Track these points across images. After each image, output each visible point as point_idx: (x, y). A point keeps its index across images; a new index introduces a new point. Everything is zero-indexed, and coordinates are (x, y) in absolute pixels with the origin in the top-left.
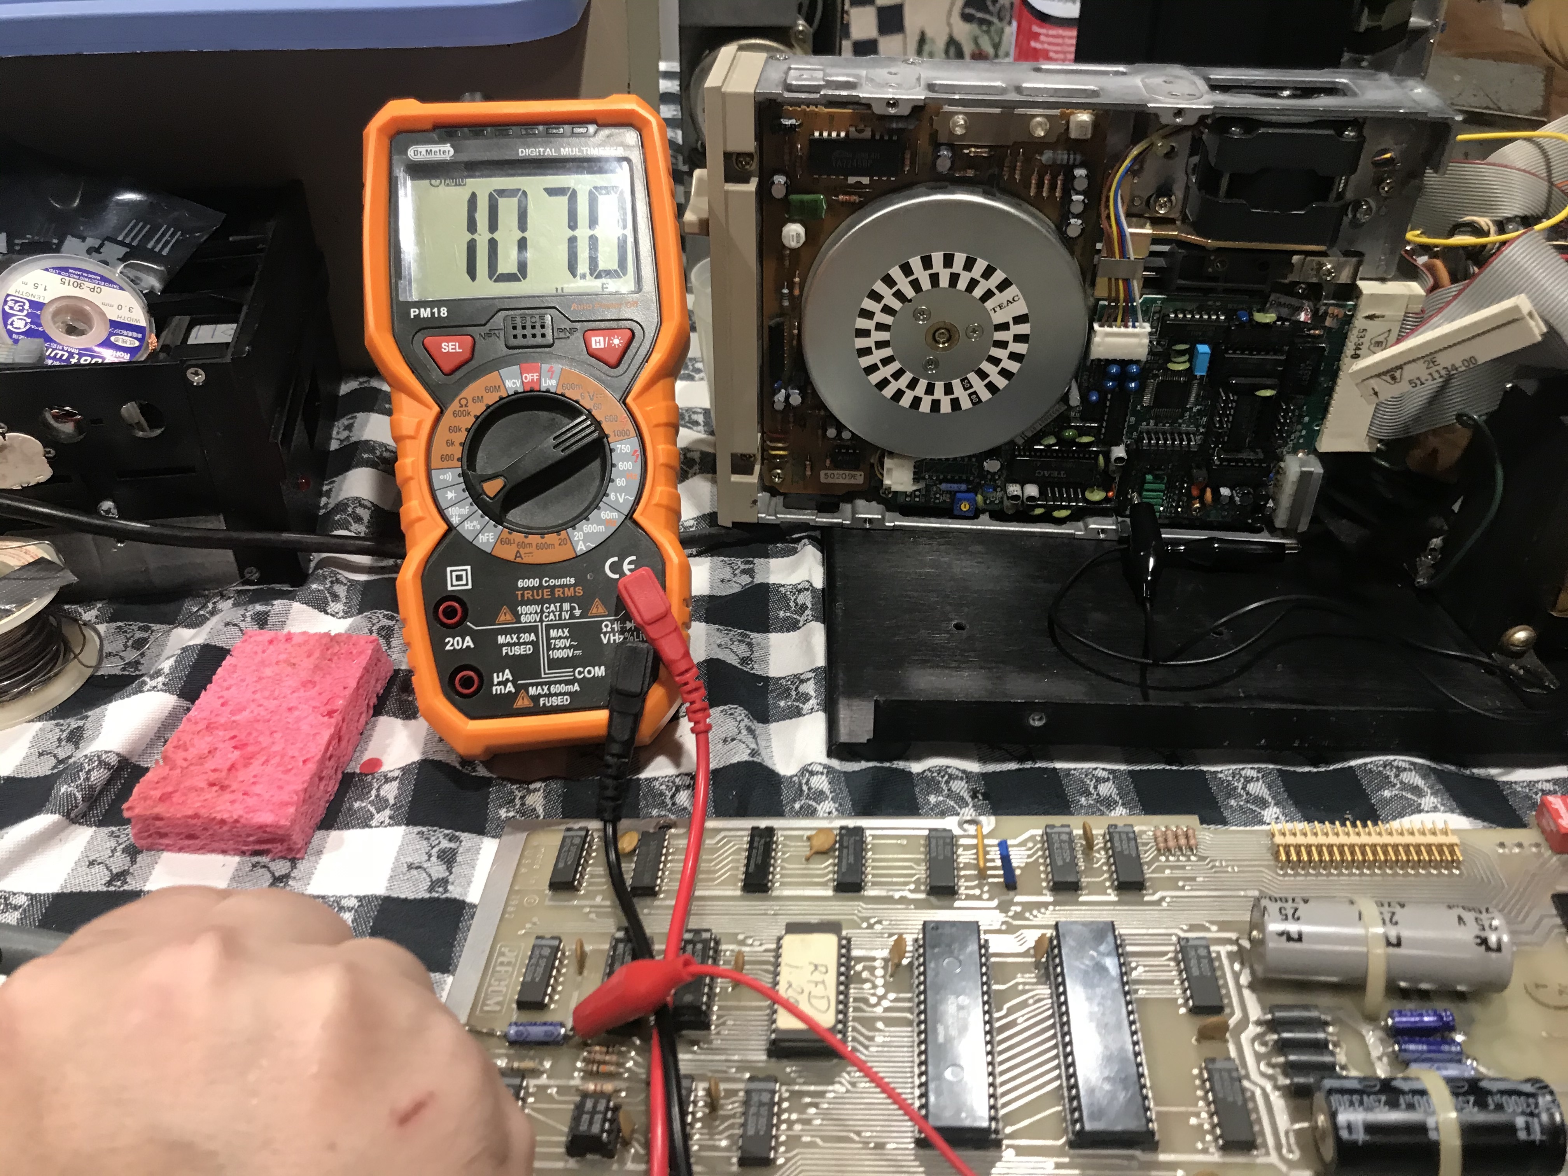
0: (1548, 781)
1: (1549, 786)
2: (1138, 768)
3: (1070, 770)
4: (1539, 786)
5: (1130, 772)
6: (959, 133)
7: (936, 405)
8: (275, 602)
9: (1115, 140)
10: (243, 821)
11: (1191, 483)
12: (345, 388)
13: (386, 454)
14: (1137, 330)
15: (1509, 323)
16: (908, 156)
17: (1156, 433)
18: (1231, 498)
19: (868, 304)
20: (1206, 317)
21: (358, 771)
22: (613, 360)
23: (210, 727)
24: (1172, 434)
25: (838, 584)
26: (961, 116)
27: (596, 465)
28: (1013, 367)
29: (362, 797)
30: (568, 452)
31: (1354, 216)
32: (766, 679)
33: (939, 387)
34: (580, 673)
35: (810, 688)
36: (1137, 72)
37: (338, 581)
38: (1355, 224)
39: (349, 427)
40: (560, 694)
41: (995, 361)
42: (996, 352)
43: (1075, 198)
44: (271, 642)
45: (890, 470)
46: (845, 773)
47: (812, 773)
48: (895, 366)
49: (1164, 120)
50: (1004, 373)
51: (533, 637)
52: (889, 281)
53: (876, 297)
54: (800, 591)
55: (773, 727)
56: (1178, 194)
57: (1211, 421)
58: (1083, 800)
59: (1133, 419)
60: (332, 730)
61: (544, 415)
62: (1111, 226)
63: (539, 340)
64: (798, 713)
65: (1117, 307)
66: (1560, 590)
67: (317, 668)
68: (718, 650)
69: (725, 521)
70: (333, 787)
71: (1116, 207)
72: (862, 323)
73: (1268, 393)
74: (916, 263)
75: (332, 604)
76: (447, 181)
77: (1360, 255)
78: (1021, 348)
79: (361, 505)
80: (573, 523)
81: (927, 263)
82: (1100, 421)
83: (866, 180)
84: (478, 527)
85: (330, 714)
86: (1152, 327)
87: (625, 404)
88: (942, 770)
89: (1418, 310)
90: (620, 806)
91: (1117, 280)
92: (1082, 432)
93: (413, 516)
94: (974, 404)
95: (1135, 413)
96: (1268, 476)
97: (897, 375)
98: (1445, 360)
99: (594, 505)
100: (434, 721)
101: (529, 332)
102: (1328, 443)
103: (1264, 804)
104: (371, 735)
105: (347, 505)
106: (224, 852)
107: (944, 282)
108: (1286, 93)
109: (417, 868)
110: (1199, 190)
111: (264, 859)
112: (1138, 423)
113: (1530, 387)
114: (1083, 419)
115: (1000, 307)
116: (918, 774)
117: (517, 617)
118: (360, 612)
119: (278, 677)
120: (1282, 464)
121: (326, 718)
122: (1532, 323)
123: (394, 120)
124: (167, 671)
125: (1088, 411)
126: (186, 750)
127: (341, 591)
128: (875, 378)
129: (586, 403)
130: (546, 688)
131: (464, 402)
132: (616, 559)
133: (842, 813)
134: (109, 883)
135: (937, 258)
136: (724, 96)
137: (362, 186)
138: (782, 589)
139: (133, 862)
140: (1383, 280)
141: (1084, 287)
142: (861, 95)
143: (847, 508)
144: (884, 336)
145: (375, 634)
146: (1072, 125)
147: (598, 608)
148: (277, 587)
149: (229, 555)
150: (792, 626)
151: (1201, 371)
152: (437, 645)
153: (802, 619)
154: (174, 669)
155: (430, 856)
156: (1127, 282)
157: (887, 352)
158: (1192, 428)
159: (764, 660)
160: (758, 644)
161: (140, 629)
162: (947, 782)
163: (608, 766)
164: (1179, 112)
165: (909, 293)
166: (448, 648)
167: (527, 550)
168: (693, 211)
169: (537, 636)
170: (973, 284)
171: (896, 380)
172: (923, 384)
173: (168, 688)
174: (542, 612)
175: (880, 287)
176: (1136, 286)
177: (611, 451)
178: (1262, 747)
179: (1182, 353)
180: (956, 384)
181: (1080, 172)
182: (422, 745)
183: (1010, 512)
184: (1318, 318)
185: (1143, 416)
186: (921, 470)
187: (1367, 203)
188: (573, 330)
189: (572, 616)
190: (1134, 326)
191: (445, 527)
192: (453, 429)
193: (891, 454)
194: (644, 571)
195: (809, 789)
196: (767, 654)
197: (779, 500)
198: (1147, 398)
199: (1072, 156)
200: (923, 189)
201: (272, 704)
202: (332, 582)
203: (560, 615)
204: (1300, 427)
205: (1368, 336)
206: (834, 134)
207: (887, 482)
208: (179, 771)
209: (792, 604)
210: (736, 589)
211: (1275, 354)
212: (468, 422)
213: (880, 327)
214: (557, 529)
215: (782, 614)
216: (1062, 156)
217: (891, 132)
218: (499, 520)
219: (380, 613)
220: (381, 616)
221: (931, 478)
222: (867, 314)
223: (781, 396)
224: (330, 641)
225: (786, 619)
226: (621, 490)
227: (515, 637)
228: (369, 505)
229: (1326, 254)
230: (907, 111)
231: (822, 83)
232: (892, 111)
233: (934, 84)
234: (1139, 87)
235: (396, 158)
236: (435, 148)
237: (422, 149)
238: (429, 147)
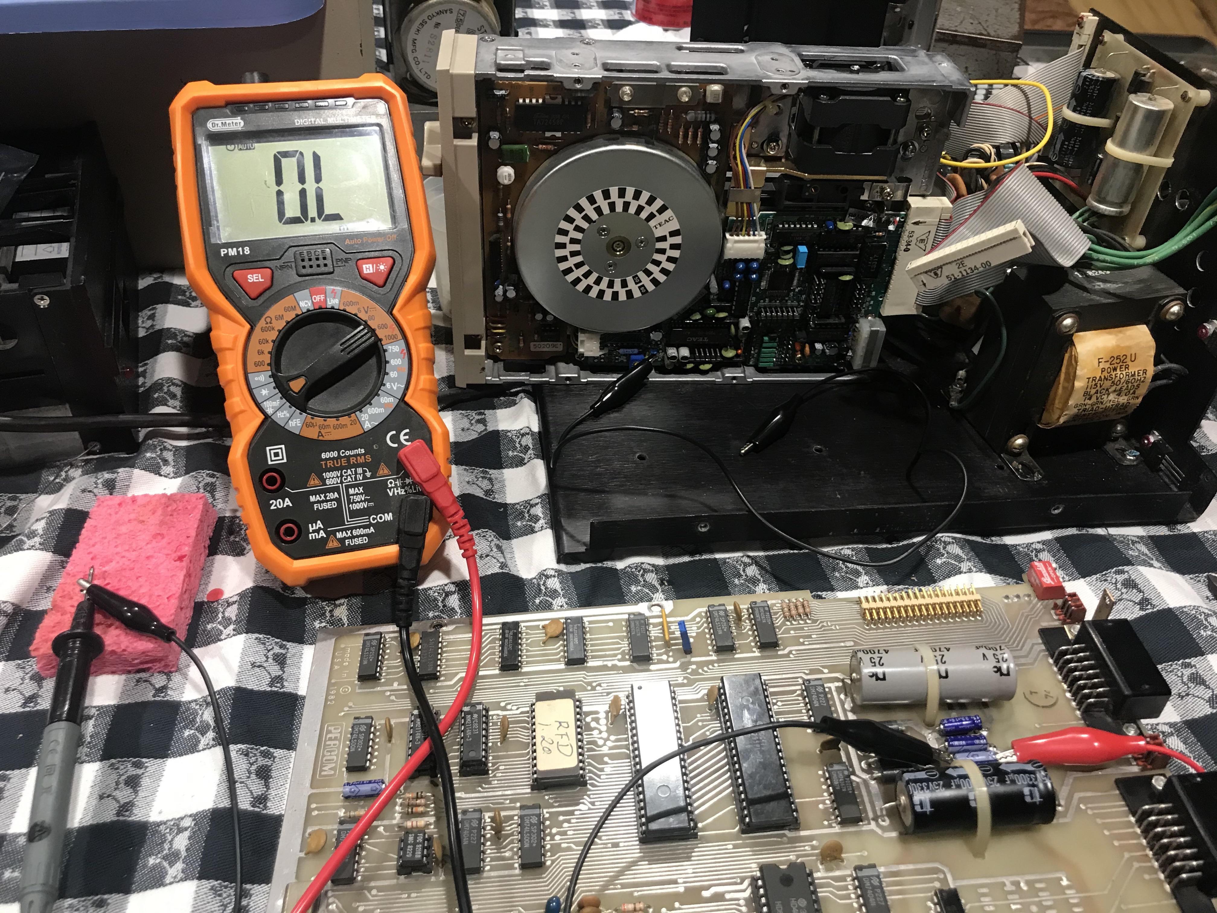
0: (1039, 542)
1: (1039, 546)
2: (771, 553)
3: (725, 559)
4: (1034, 546)
5: (766, 556)
6: (626, 99)
7: (615, 295)
8: (120, 470)
9: (739, 102)
10: (129, 650)
11: (795, 340)
12: (143, 283)
13: (185, 339)
14: (757, 238)
15: (1011, 240)
16: (589, 117)
17: (770, 308)
18: (823, 350)
19: (564, 225)
20: (804, 226)
21: (206, 600)
22: (381, 282)
24: (781, 308)
25: (552, 429)
26: (628, 87)
27: (373, 361)
28: (670, 267)
29: (212, 620)
30: (352, 354)
31: (904, 153)
32: (505, 505)
33: (618, 282)
34: (374, 519)
35: (538, 511)
36: (752, 50)
37: (165, 448)
38: (905, 159)
39: (152, 317)
40: (361, 536)
41: (657, 263)
42: (657, 257)
43: (711, 145)
44: (120, 504)
45: (582, 342)
46: (570, 573)
47: (547, 577)
48: (585, 268)
49: (774, 91)
50: (664, 271)
51: (336, 495)
52: (579, 209)
53: (570, 220)
54: (523, 435)
55: (514, 542)
56: (784, 140)
57: (808, 296)
58: (736, 581)
59: (754, 299)
60: (184, 572)
61: (330, 326)
62: (737, 164)
63: (323, 269)
64: (532, 531)
65: (742, 221)
66: (1044, 410)
67: (162, 523)
68: (467, 486)
69: (461, 383)
70: (189, 613)
71: (741, 151)
72: (560, 239)
73: (848, 278)
74: (598, 195)
75: (164, 468)
76: (240, 146)
77: (909, 181)
78: (676, 254)
79: (174, 384)
80: (360, 406)
81: (606, 195)
82: (731, 301)
83: (559, 134)
84: (288, 415)
85: (181, 558)
86: (766, 234)
87: (391, 314)
88: (638, 567)
89: (948, 218)
90: (411, 615)
91: (742, 203)
92: (719, 310)
93: (237, 410)
94: (642, 294)
95: (755, 294)
96: (848, 334)
97: (587, 275)
98: (970, 263)
99: (374, 393)
100: (261, 559)
101: (314, 263)
102: (888, 310)
103: (858, 574)
104: (211, 571)
105: (162, 385)
106: (113, 673)
107: (619, 208)
108: (856, 67)
109: (258, 667)
110: (799, 137)
111: (143, 675)
112: (757, 301)
113: (1023, 274)
114: (719, 300)
115: (660, 225)
116: (622, 570)
117: (323, 481)
118: (187, 473)
119: (132, 533)
120: (857, 325)
121: (178, 563)
122: (1026, 240)
123: (195, 100)
124: (41, 532)
125: (723, 296)
126: (71, 598)
127: (169, 455)
128: (570, 278)
129: (363, 316)
130: (349, 532)
131: (268, 320)
132: (394, 432)
133: (571, 606)
134: (24, 705)
135: (614, 191)
136: (452, 76)
137: (172, 152)
138: (509, 434)
139: (40, 687)
140: (923, 196)
141: (718, 208)
142: (555, 75)
143: (551, 369)
144: (577, 247)
145: (202, 490)
146: (708, 93)
147: (383, 470)
148: (116, 455)
149: (76, 435)
150: (520, 463)
151: (802, 265)
152: (264, 507)
153: (526, 457)
154: (46, 530)
155: (267, 657)
156: (749, 205)
157: (579, 259)
158: (795, 303)
159: (502, 491)
160: (496, 479)
161: (9, 499)
162: (643, 575)
163: (402, 587)
164: (784, 86)
165: (594, 216)
166: (272, 508)
167: (327, 430)
168: (429, 158)
169: (339, 494)
170: (640, 209)
171: (586, 278)
172: (605, 281)
173: (44, 547)
174: (342, 476)
175: (572, 213)
176: (756, 207)
177: (385, 351)
178: (855, 534)
179: (788, 252)
180: (630, 280)
181: (715, 127)
182: (253, 575)
183: (670, 368)
184: (881, 225)
185: (761, 296)
186: (605, 340)
187: (913, 145)
188: (347, 260)
189: (365, 478)
190: (754, 235)
191: (263, 417)
192: (261, 342)
193: (584, 331)
194: (418, 443)
195: (546, 588)
196: (504, 486)
197: (501, 365)
198: (763, 283)
199: (708, 116)
200: (601, 141)
201: (133, 555)
202: (161, 450)
203: (356, 478)
204: (869, 299)
205: (915, 236)
206: (534, 101)
207: (581, 350)
209: (518, 445)
210: (474, 436)
211: (852, 250)
212: (273, 335)
213: (573, 241)
214: (349, 412)
215: (511, 453)
216: (701, 115)
217: (577, 99)
218: (303, 409)
219: (204, 473)
220: (204, 475)
221: (612, 345)
222: (565, 233)
223: (500, 291)
224: (167, 500)
225: (514, 457)
226: (394, 380)
227: (322, 496)
228: (180, 383)
229: (886, 182)
230: (589, 87)
231: (523, 62)
232: (578, 86)
233: (608, 63)
234: (754, 64)
235: (198, 130)
236: (228, 121)
237: (218, 122)
238: (224, 120)
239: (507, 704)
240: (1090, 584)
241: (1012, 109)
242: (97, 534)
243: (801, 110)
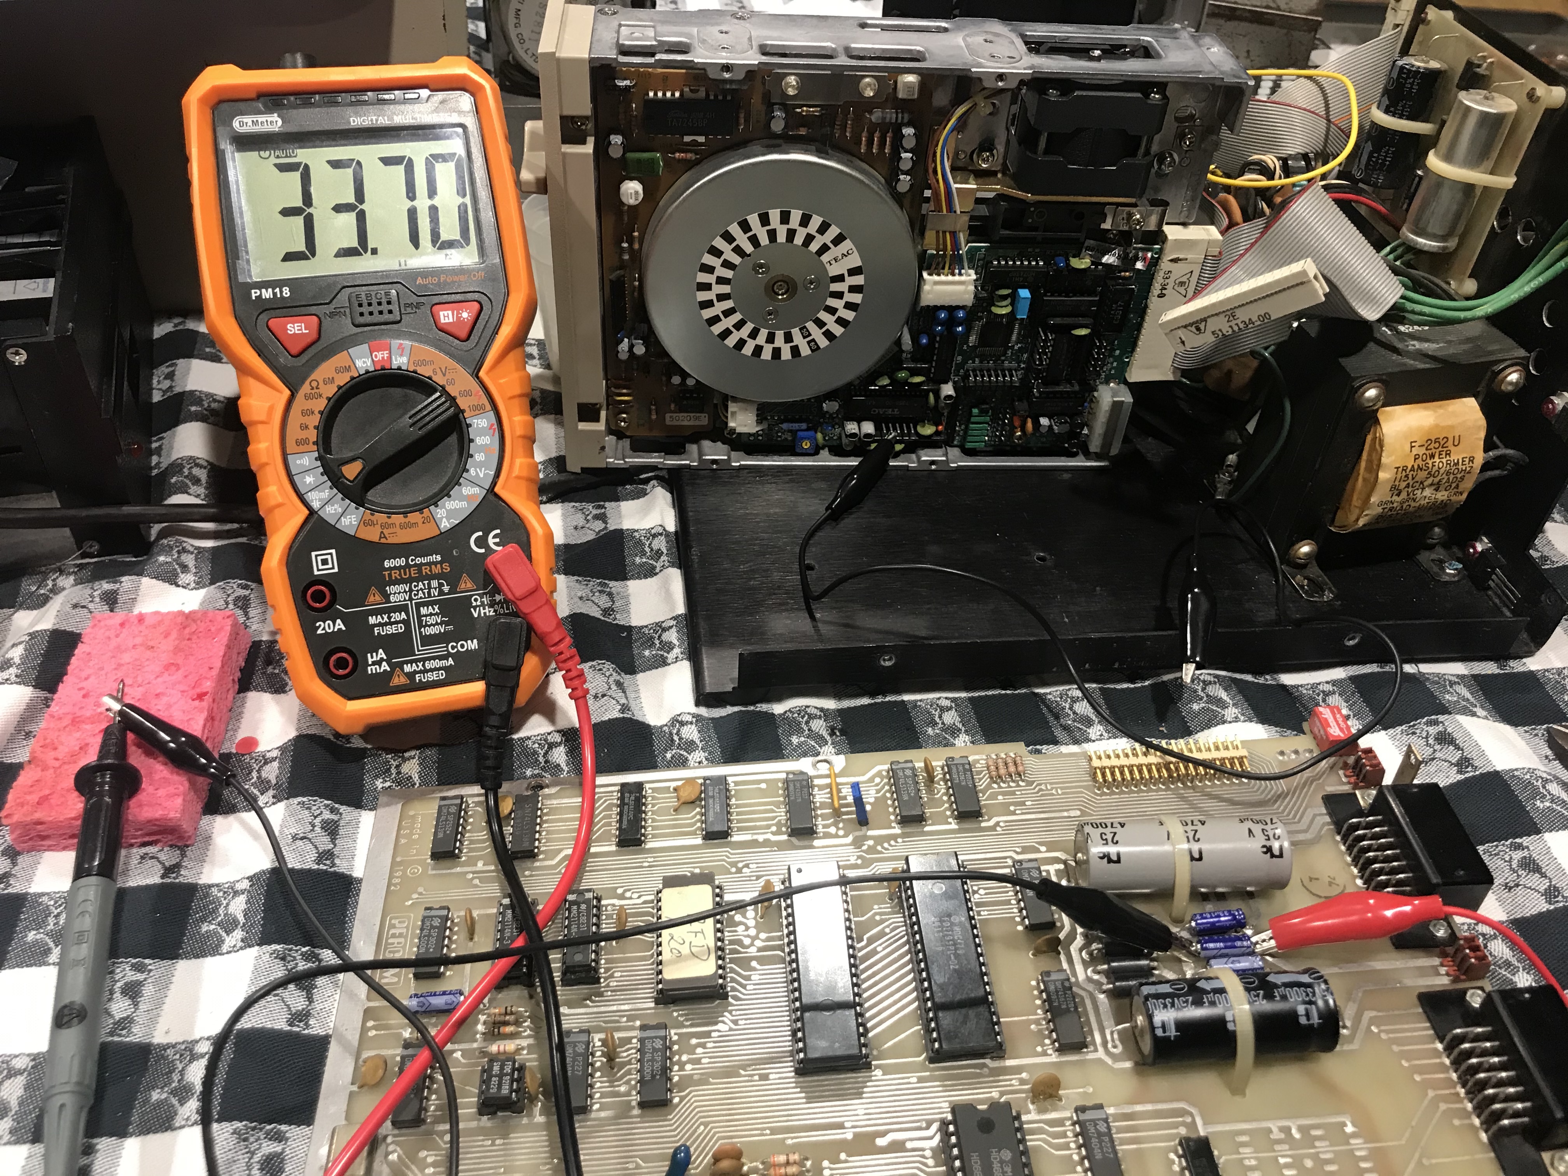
0: (1327, 682)
1: (1328, 688)
2: (976, 694)
3: (916, 701)
4: (1321, 687)
5: (971, 699)
6: (791, 93)
7: (777, 352)
8: (124, 579)
9: (941, 98)
11: (1014, 413)
12: (160, 330)
13: (214, 405)
14: (963, 278)
15: (1297, 285)
16: (742, 115)
17: (981, 370)
18: (1050, 427)
19: (708, 259)
20: (1026, 263)
21: (234, 751)
22: (463, 334)
23: (76, 722)
24: (996, 371)
25: (691, 529)
26: (793, 77)
27: (453, 439)
28: (849, 315)
30: (425, 430)
31: (1159, 168)
32: (629, 629)
33: (780, 335)
34: (453, 648)
35: (672, 636)
36: (959, 28)
37: (184, 550)
38: (1160, 175)
39: (170, 376)
40: (436, 669)
41: (832, 311)
42: (832, 302)
43: (904, 155)
44: (123, 624)
45: (734, 413)
46: (713, 719)
47: (682, 724)
48: (737, 317)
49: (986, 84)
50: (841, 321)
51: (404, 615)
52: (728, 238)
53: (716, 252)
54: (654, 536)
55: (640, 677)
56: (1000, 148)
57: (1031, 356)
58: (930, 731)
59: (960, 358)
60: (204, 715)
61: (397, 392)
62: (938, 181)
63: (386, 317)
64: (663, 662)
65: (945, 255)
66: (1338, 508)
67: (177, 650)
68: (580, 603)
69: (573, 466)
71: (943, 163)
72: (703, 278)
73: (1083, 332)
74: (754, 220)
75: (182, 576)
76: (276, 153)
77: (1165, 204)
78: (857, 298)
79: (197, 465)
80: (434, 500)
81: (765, 220)
82: (929, 362)
83: (701, 139)
84: (340, 510)
85: (200, 697)
86: (976, 273)
87: (477, 377)
88: (802, 711)
89: (1216, 254)
90: (501, 774)
91: (944, 232)
92: (914, 372)
93: (273, 503)
94: (812, 351)
95: (962, 353)
96: (1082, 406)
97: (739, 326)
98: (1243, 315)
99: (455, 481)
100: (304, 699)
101: (375, 308)
102: (1137, 374)
103: (1089, 723)
104: (241, 713)
105: (181, 466)
107: (781, 238)
108: (1097, 53)
109: (302, 839)
110: (1020, 144)
111: (151, 850)
112: (964, 362)
113: (1313, 330)
114: (914, 360)
115: (836, 260)
116: (780, 715)
117: (387, 597)
118: (212, 583)
119: (138, 663)
120: (1096, 394)
121: (197, 703)
122: (1317, 285)
123: (216, 90)
124: (17, 660)
125: (919, 354)
126: (55, 749)
127: (189, 560)
128: (717, 329)
129: (439, 379)
130: (420, 665)
131: (314, 384)
132: (480, 533)
133: (712, 761)
135: (775, 215)
136: (559, 60)
137: (186, 160)
138: (636, 534)
139: (14, 863)
140: (1184, 224)
141: (913, 238)
142: (696, 60)
143: (693, 448)
144: (726, 289)
145: (231, 606)
146: (900, 85)
147: (466, 584)
148: (120, 558)
149: (67, 531)
150: (649, 572)
151: (1022, 315)
152: (308, 630)
153: (658, 565)
154: (24, 659)
155: (313, 826)
156: (954, 234)
157: (728, 304)
158: (1014, 365)
159: (626, 610)
160: (618, 594)
162: (807, 723)
163: (489, 738)
164: (1001, 77)
165: (748, 248)
166: (320, 632)
167: (390, 531)
168: (530, 170)
169: (407, 614)
170: (809, 239)
171: (738, 330)
172: (763, 333)
173: (21, 680)
174: (411, 590)
175: (719, 243)
176: (962, 238)
177: (469, 426)
178: (1087, 670)
179: (1004, 298)
180: (796, 332)
181: (908, 131)
182: (296, 721)
183: (849, 449)
184: (1128, 261)
185: (969, 355)
186: (763, 412)
187: (1171, 156)
188: (418, 305)
189: (441, 593)
190: (960, 274)
191: (307, 512)
192: (305, 413)
193: (735, 399)
194: (512, 548)
195: (680, 739)
196: (628, 603)
197: (627, 443)
198: (972, 339)
199: (900, 115)
200: (757, 148)
202: (179, 552)
203: (429, 593)
204: (1111, 359)
205: (1173, 277)
206: (669, 94)
207: (732, 424)
208: (51, 771)
209: (647, 549)
210: (591, 536)
211: (1089, 296)
212: (321, 404)
213: (721, 281)
214: (420, 507)
215: (638, 560)
216: (891, 115)
217: (725, 92)
218: (360, 502)
219: (234, 583)
220: (235, 586)
221: (773, 417)
222: (710, 269)
223: (624, 345)
224: (185, 620)
225: (642, 565)
226: (480, 465)
227: (385, 617)
228: (205, 464)
229: (1135, 205)
230: (741, 76)
231: (654, 43)
232: (727, 75)
233: (766, 45)
234: (961, 47)
235: (220, 130)
236: (261, 118)
237: (248, 119)
238: (255, 118)
239: (625, 891)
240: (1393, 738)
241: (1305, 109)
242: (91, 664)
243: (1024, 109)
